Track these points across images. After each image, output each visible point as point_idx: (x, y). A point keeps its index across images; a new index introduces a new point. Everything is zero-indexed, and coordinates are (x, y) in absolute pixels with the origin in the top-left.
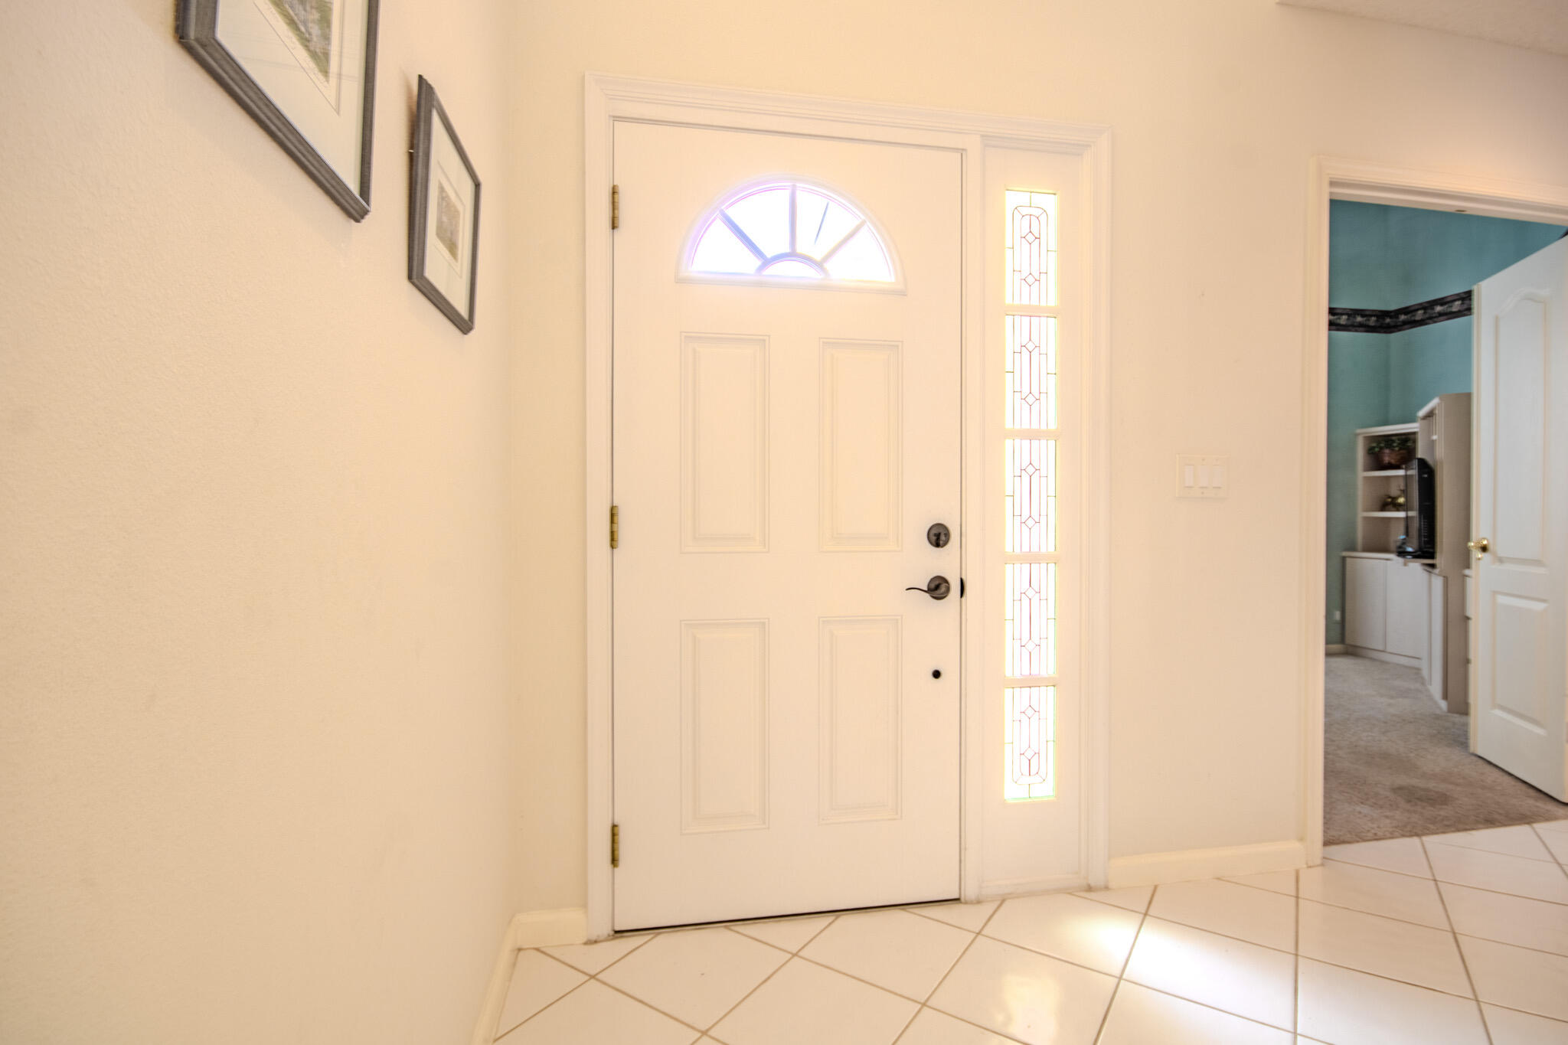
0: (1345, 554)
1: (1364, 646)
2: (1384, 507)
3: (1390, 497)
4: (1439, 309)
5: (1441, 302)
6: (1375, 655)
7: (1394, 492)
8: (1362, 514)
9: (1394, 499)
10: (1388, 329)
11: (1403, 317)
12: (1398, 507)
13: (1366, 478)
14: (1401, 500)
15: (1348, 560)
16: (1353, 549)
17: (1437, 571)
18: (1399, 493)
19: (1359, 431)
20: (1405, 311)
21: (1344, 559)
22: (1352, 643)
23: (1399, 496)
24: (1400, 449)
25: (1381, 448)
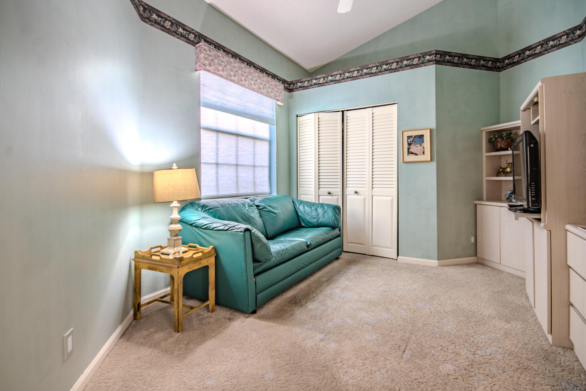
0: (476, 202)
1: (489, 260)
2: (498, 174)
3: (501, 168)
4: (528, 53)
5: (529, 48)
6: (494, 265)
7: (504, 165)
8: (485, 178)
9: (504, 169)
10: (499, 69)
11: (507, 61)
12: (506, 174)
13: (487, 157)
14: (508, 170)
15: (478, 206)
16: (481, 199)
17: (542, 224)
18: (506, 165)
19: (483, 129)
20: (508, 57)
21: (476, 205)
22: (482, 257)
23: (507, 167)
24: (507, 139)
25: (496, 138)
